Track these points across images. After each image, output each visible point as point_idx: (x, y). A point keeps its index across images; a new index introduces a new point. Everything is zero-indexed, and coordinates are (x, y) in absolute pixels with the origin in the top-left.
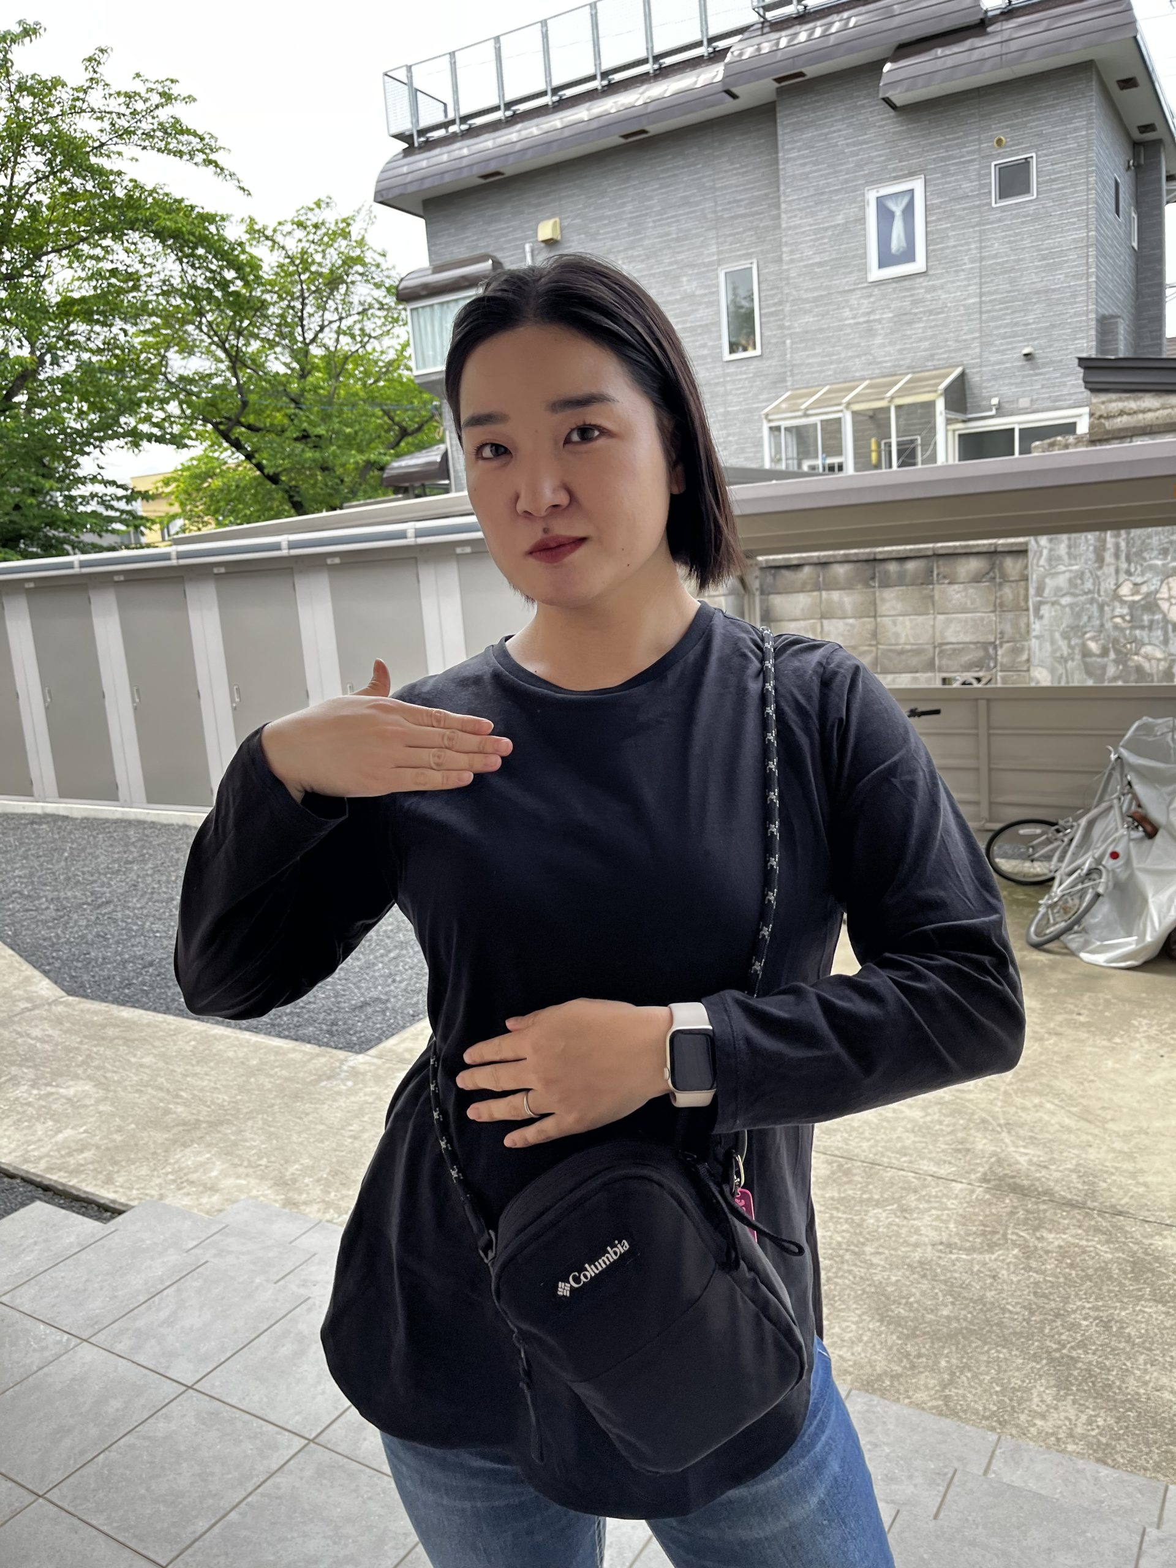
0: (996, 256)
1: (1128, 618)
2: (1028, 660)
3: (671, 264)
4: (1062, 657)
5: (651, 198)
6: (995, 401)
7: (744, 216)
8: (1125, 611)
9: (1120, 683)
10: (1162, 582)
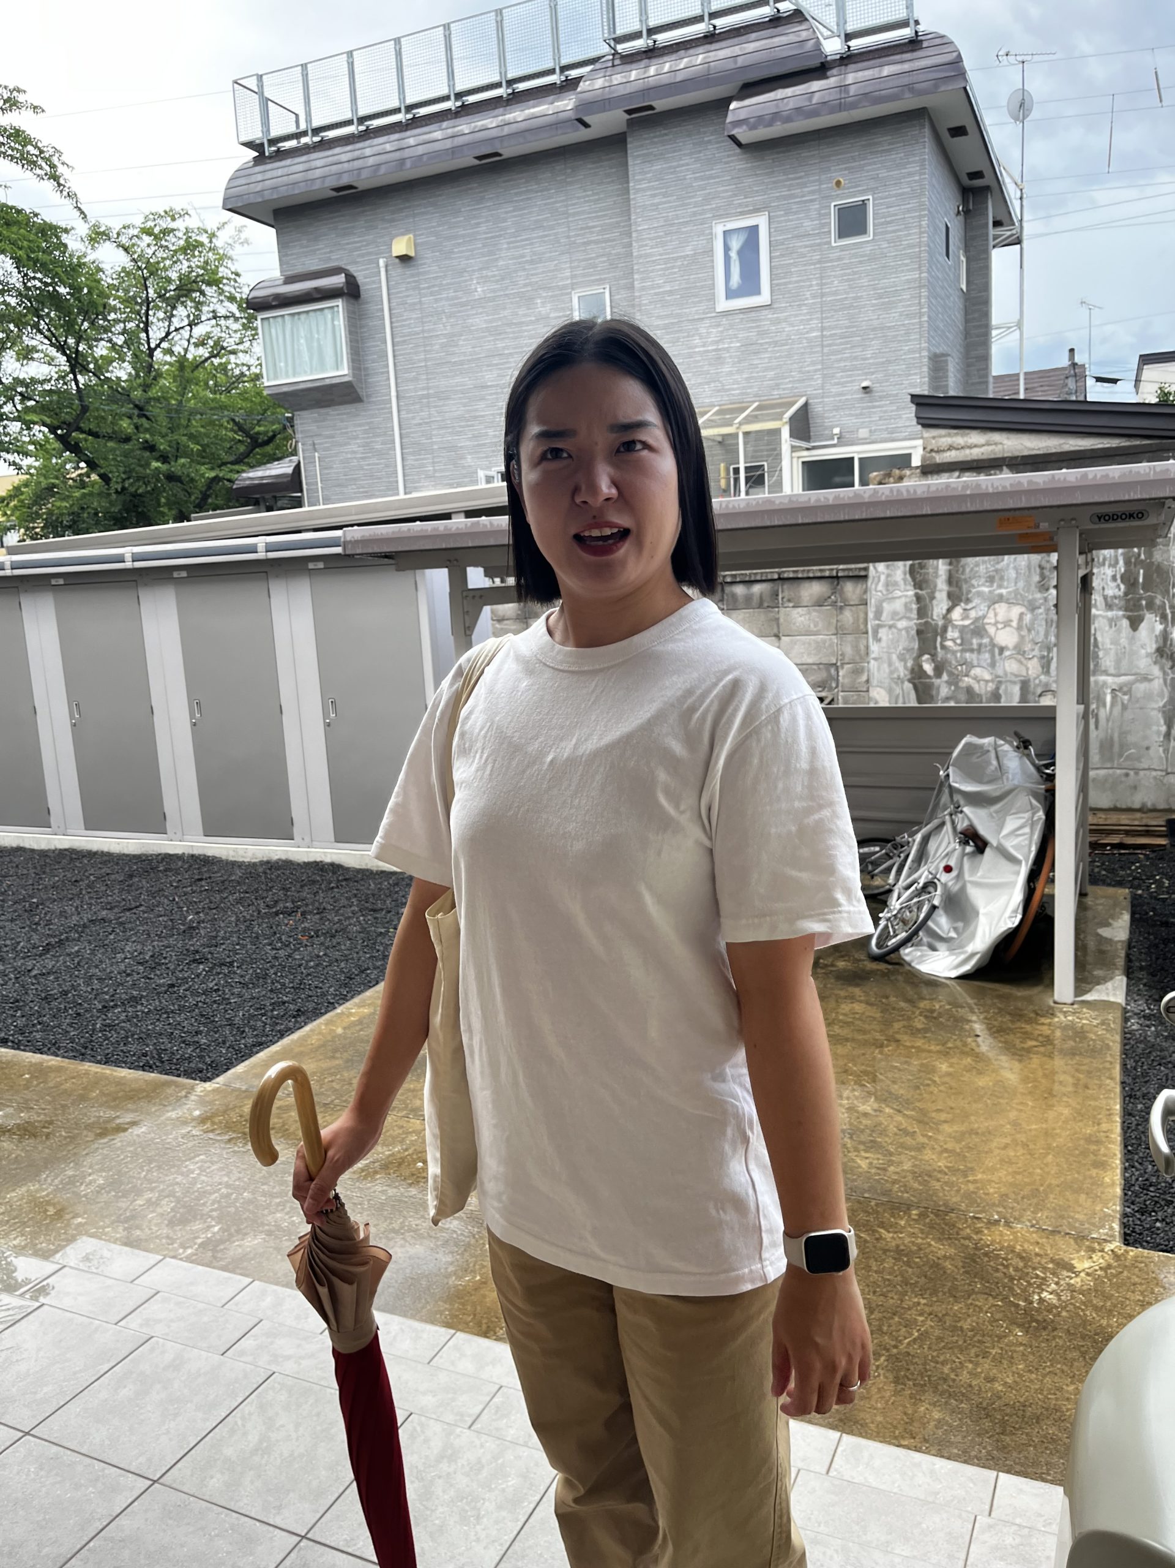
0: (835, 293)
1: (959, 641)
2: (868, 681)
3: (525, 285)
4: (899, 678)
5: (505, 220)
6: (836, 431)
7: (596, 242)
8: (956, 634)
9: (952, 704)
10: (989, 607)
